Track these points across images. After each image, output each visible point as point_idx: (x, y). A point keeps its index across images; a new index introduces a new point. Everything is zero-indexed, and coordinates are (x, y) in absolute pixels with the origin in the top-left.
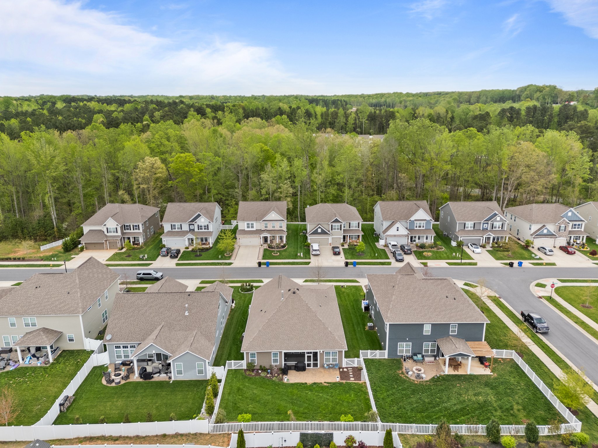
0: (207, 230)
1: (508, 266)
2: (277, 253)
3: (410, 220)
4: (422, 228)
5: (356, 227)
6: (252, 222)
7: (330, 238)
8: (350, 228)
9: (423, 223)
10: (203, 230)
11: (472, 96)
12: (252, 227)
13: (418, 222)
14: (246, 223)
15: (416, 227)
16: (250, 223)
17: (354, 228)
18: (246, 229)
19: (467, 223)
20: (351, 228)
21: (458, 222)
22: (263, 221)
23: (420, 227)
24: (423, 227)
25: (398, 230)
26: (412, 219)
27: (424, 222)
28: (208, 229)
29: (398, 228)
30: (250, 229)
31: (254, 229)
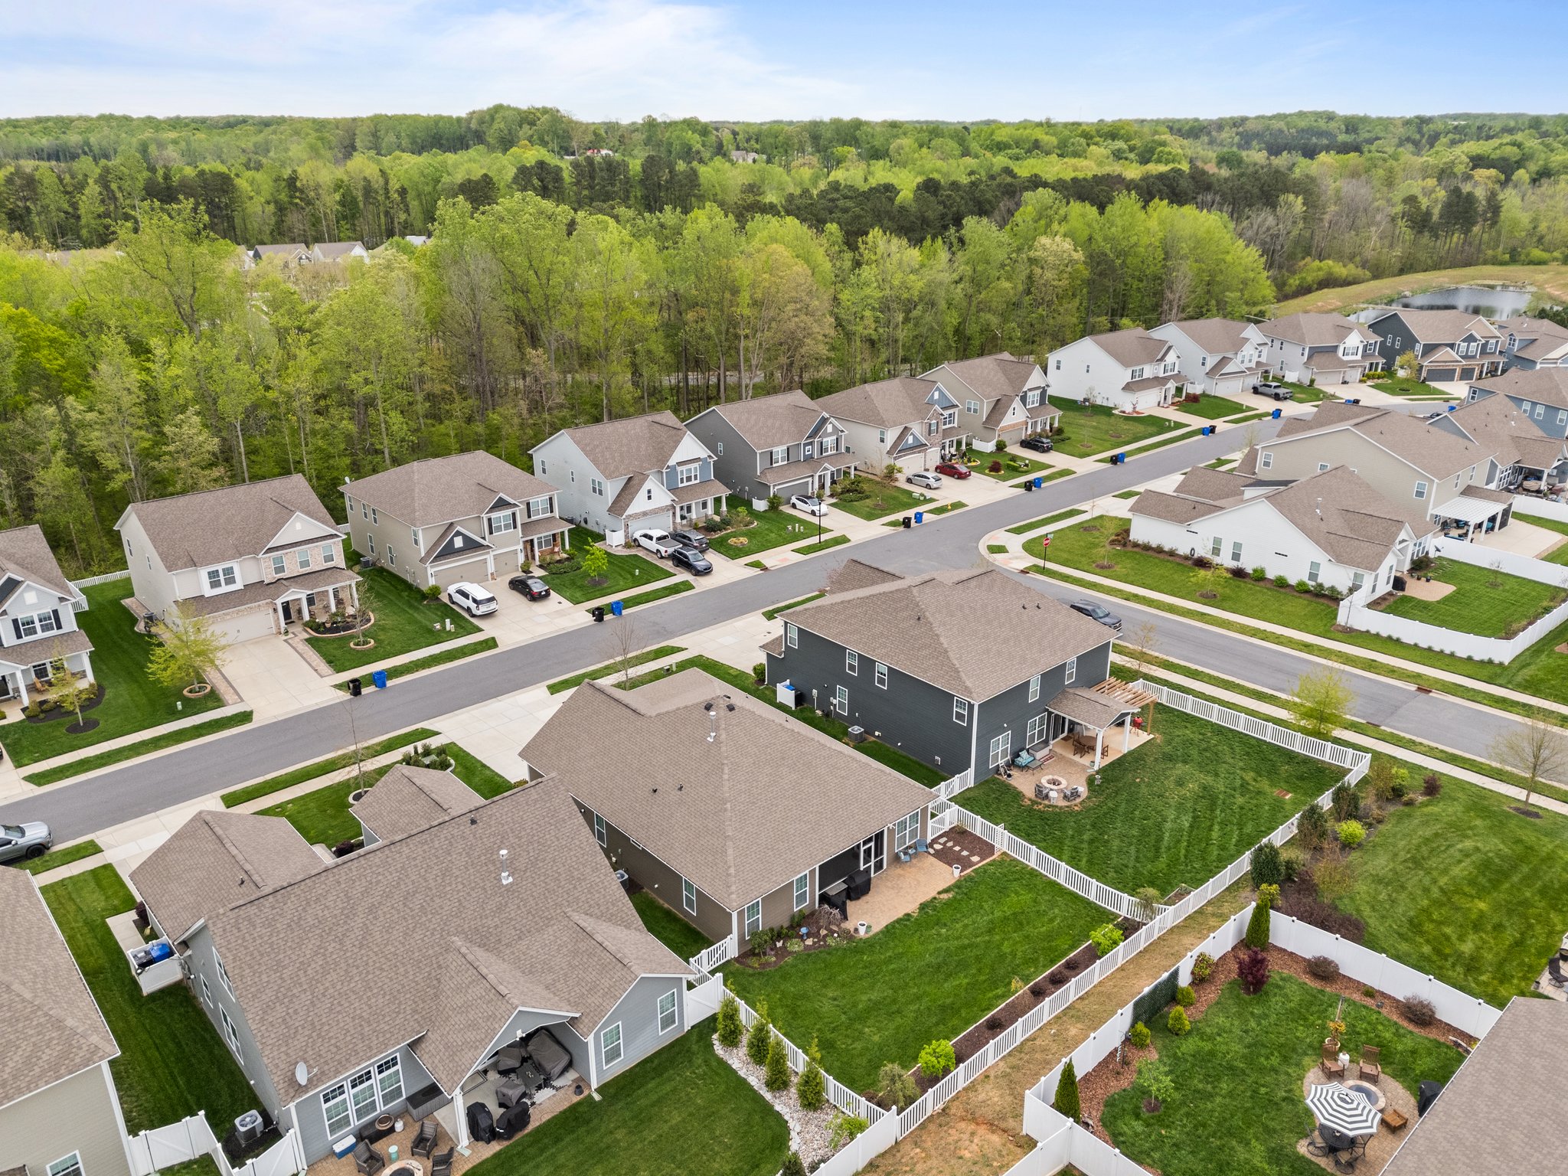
0: (55, 632)
1: (901, 528)
2: (366, 643)
3: (668, 467)
4: (693, 482)
5: (544, 511)
6: (227, 565)
7: (489, 557)
8: (529, 517)
9: (696, 468)
10: (40, 635)
11: (357, 132)
12: (230, 581)
13: (684, 468)
14: (203, 573)
15: (682, 479)
16: (220, 567)
17: (541, 516)
18: (209, 592)
19: (775, 450)
20: (533, 518)
21: (758, 452)
22: (266, 553)
23: (689, 479)
24: (696, 476)
25: (649, 498)
26: (672, 462)
27: (696, 465)
28: (59, 627)
29: (649, 492)
30: (224, 589)
31: (239, 585)
